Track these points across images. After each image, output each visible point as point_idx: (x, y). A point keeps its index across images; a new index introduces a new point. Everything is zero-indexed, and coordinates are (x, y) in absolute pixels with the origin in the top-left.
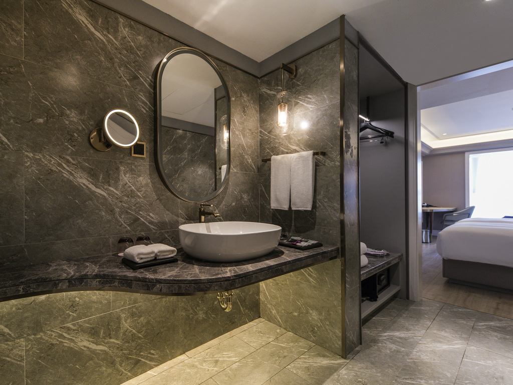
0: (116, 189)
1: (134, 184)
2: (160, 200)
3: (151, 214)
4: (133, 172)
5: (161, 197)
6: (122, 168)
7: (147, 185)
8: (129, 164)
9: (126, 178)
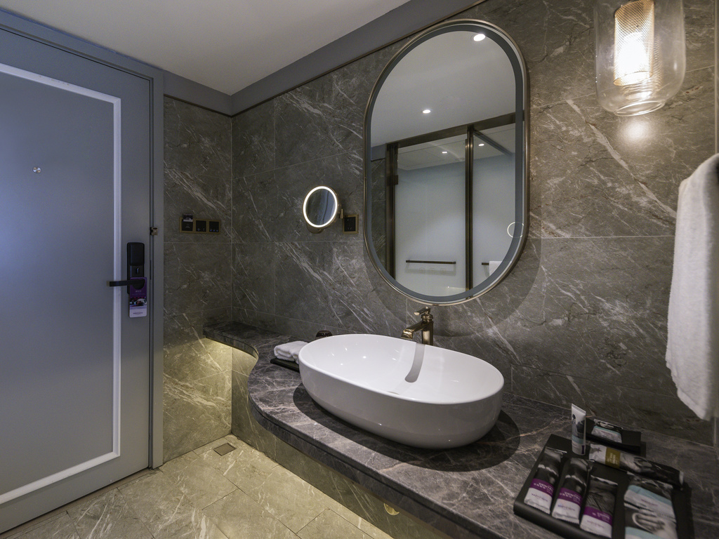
0: (329, 274)
1: (347, 269)
2: (378, 292)
3: (365, 310)
4: (346, 254)
5: (379, 288)
6: (335, 250)
7: (360, 270)
8: (341, 243)
9: (338, 261)
